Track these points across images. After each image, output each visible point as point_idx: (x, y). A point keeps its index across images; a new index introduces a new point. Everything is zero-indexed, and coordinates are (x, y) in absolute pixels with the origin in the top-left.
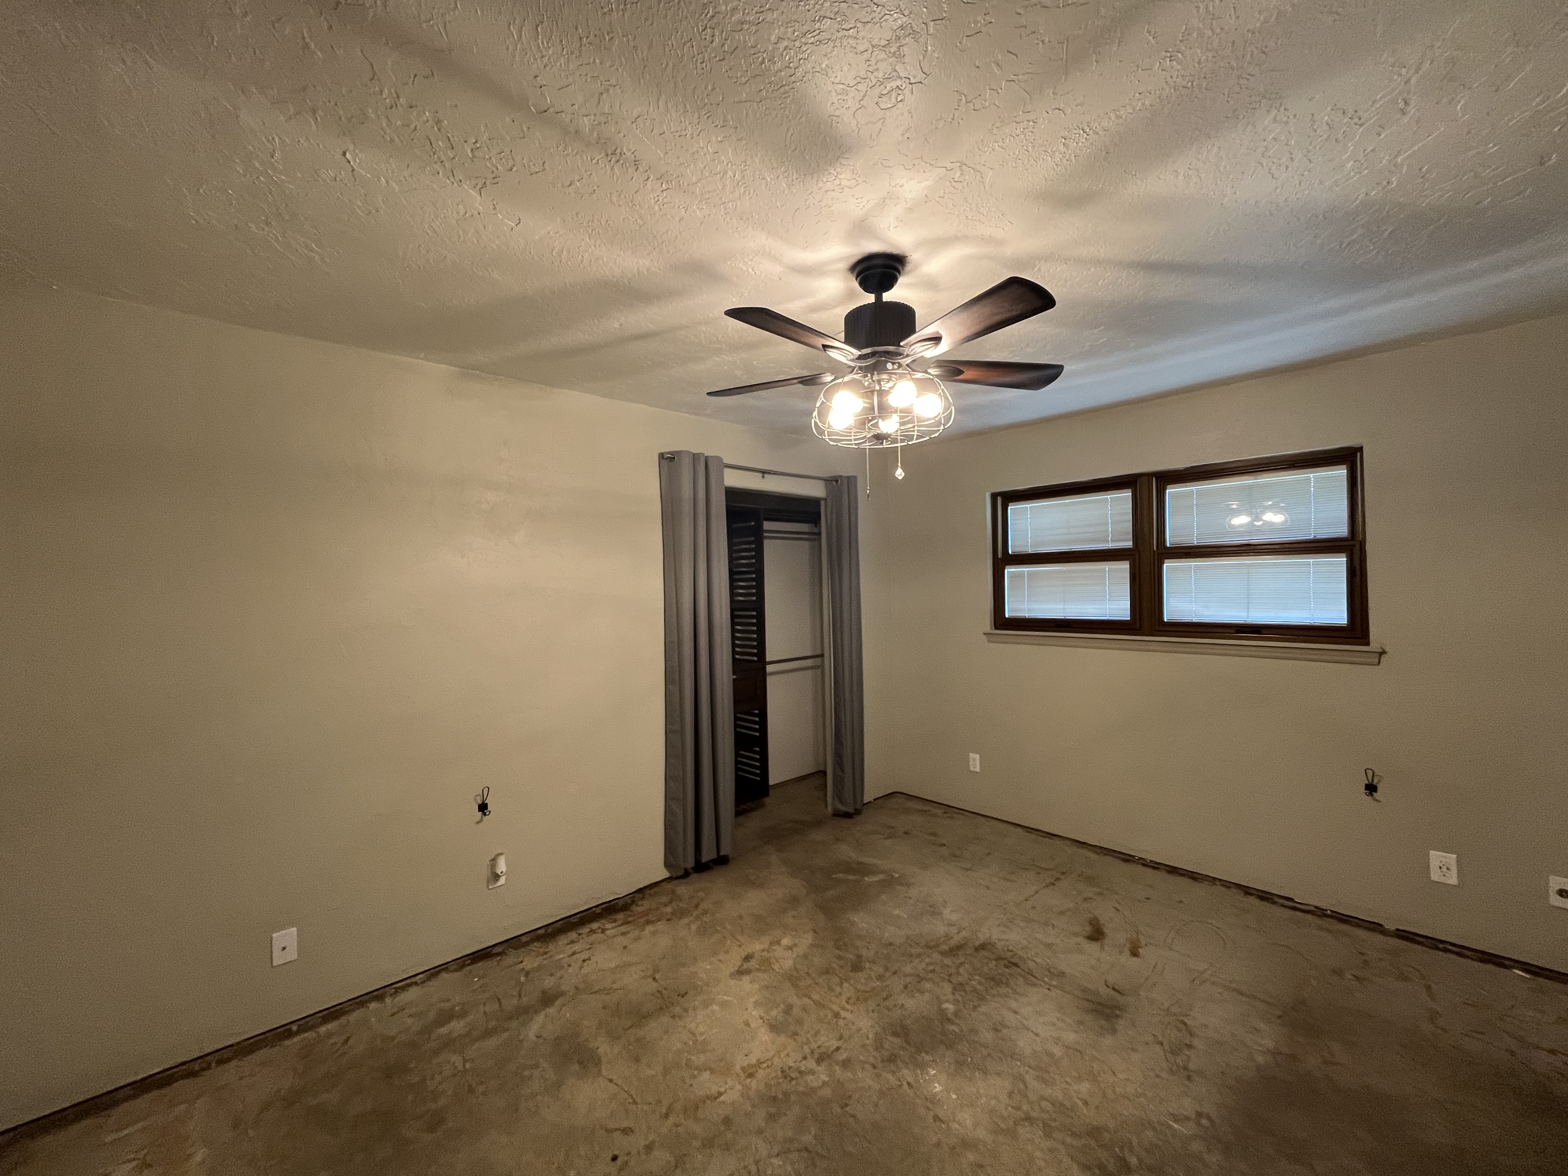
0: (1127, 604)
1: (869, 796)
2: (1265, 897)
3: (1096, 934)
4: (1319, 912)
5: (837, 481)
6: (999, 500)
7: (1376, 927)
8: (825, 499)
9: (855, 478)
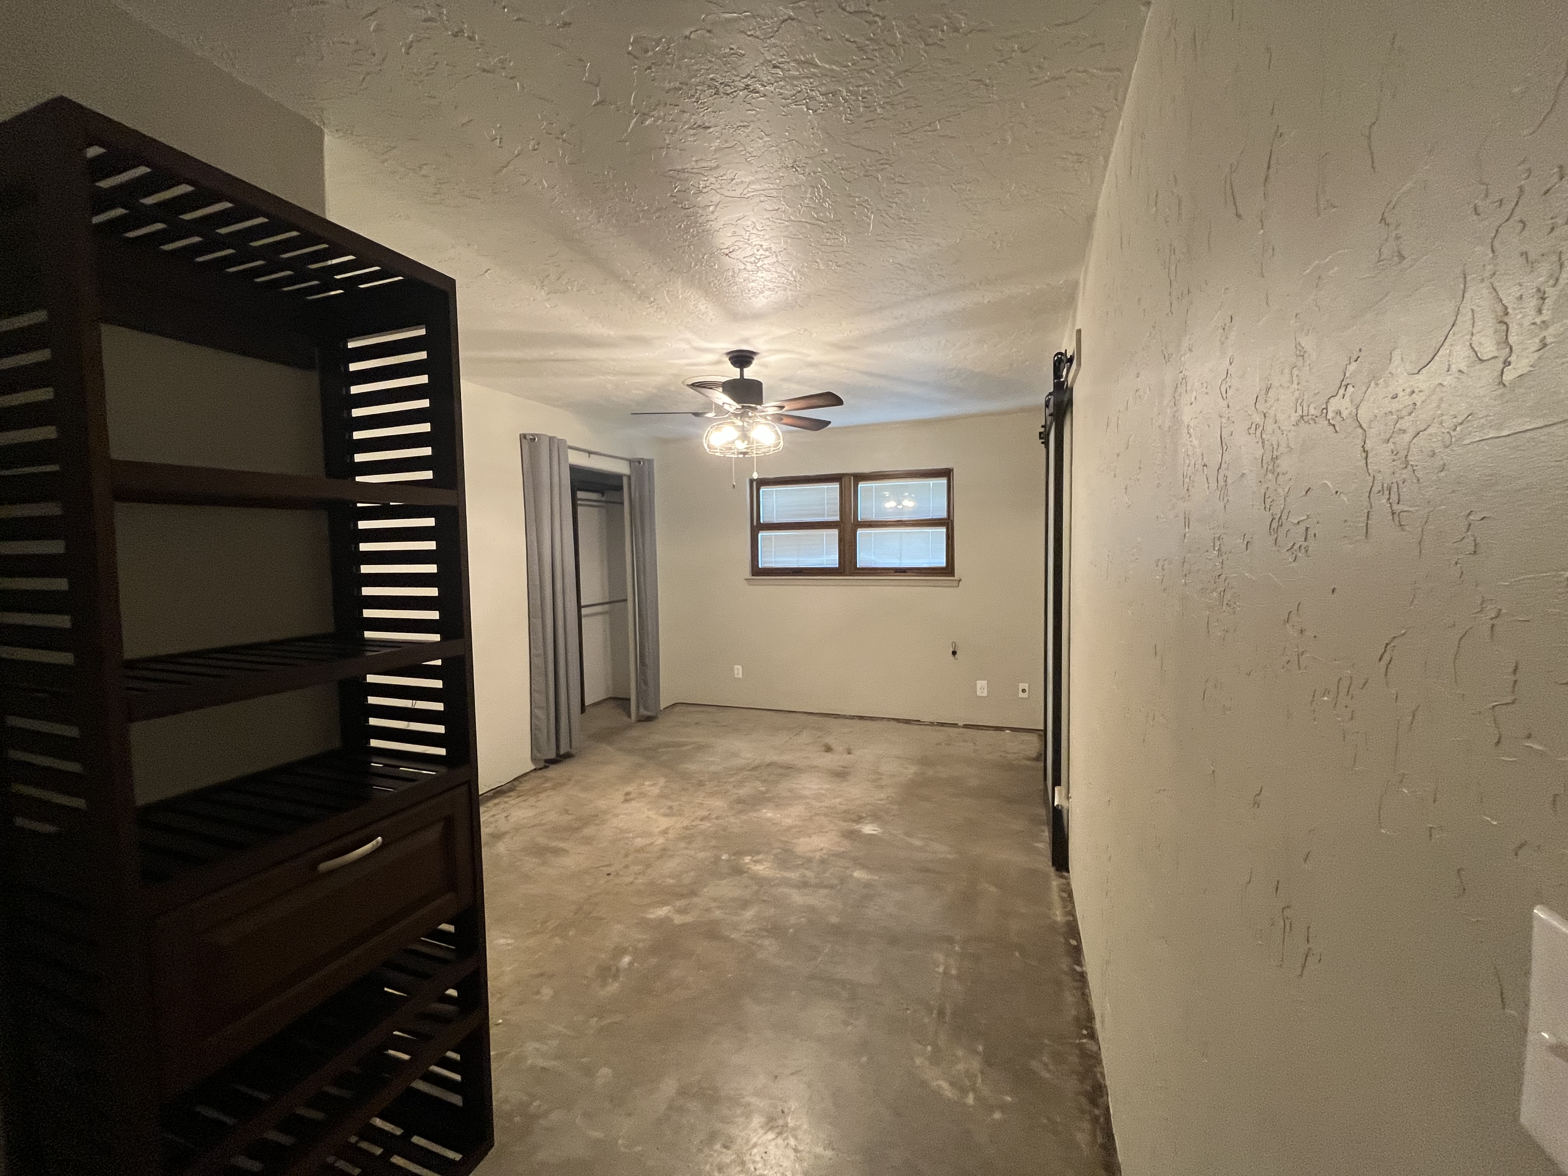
0: (836, 557)
1: (663, 705)
2: (907, 722)
3: (828, 749)
4: (932, 724)
5: (640, 463)
6: (755, 483)
7: (955, 725)
8: (629, 477)
9: (650, 462)
